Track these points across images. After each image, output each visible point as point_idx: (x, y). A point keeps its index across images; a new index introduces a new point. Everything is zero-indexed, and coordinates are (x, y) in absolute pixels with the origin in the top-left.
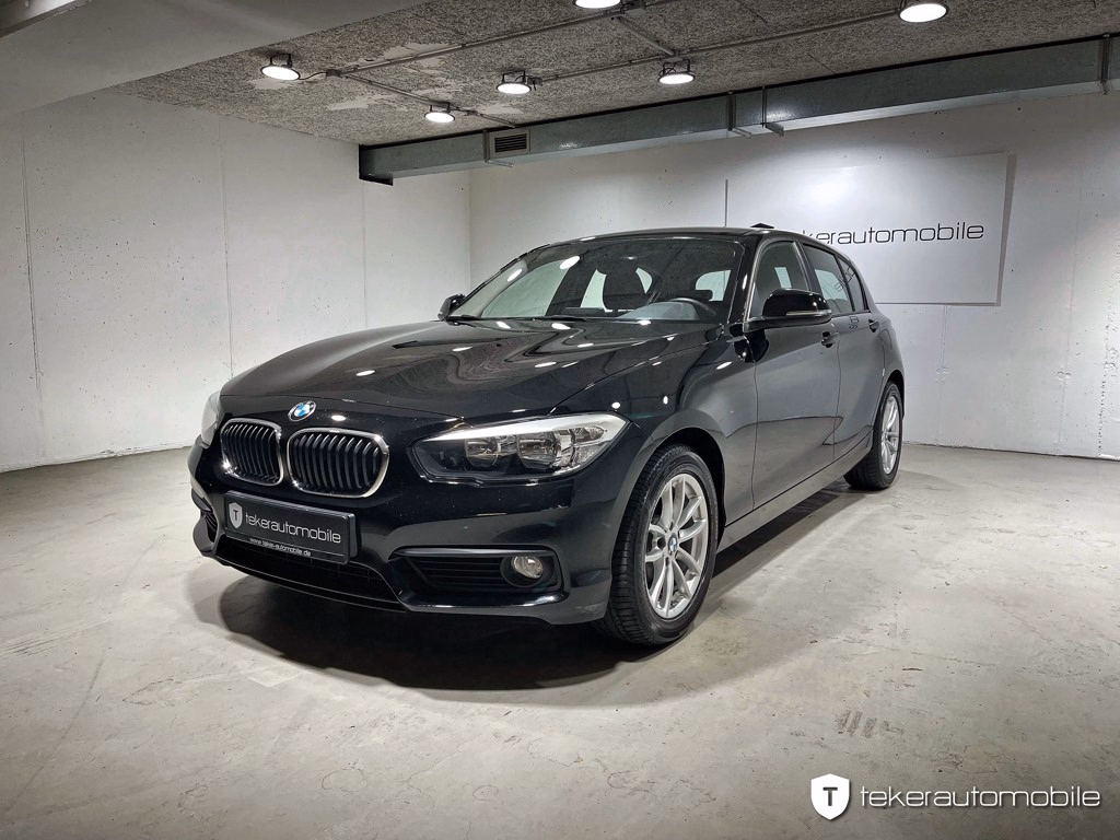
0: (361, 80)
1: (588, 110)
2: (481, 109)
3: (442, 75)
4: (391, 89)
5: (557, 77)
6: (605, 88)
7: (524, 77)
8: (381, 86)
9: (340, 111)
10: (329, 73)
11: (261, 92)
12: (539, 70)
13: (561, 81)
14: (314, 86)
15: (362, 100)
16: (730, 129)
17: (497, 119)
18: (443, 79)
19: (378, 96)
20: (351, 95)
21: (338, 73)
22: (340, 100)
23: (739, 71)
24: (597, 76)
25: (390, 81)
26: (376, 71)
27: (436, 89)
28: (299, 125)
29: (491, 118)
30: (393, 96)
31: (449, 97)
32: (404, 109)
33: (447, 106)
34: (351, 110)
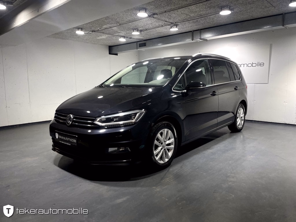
0: (101, 33)
2: (132, 37)
3: (119, 31)
4: (109, 34)
5: (146, 30)
7: (138, 30)
8: (106, 34)
9: (100, 39)
10: (92, 31)
11: (80, 36)
12: (141, 28)
14: (91, 34)
16: (193, 40)
18: (120, 31)
19: (107, 36)
20: (101, 36)
21: (95, 31)
22: (99, 37)
23: (191, 26)
24: (156, 29)
25: (108, 32)
26: (104, 31)
27: (120, 34)
28: (93, 42)
31: (124, 35)
32: (115, 38)
33: (124, 37)
34: (103, 39)
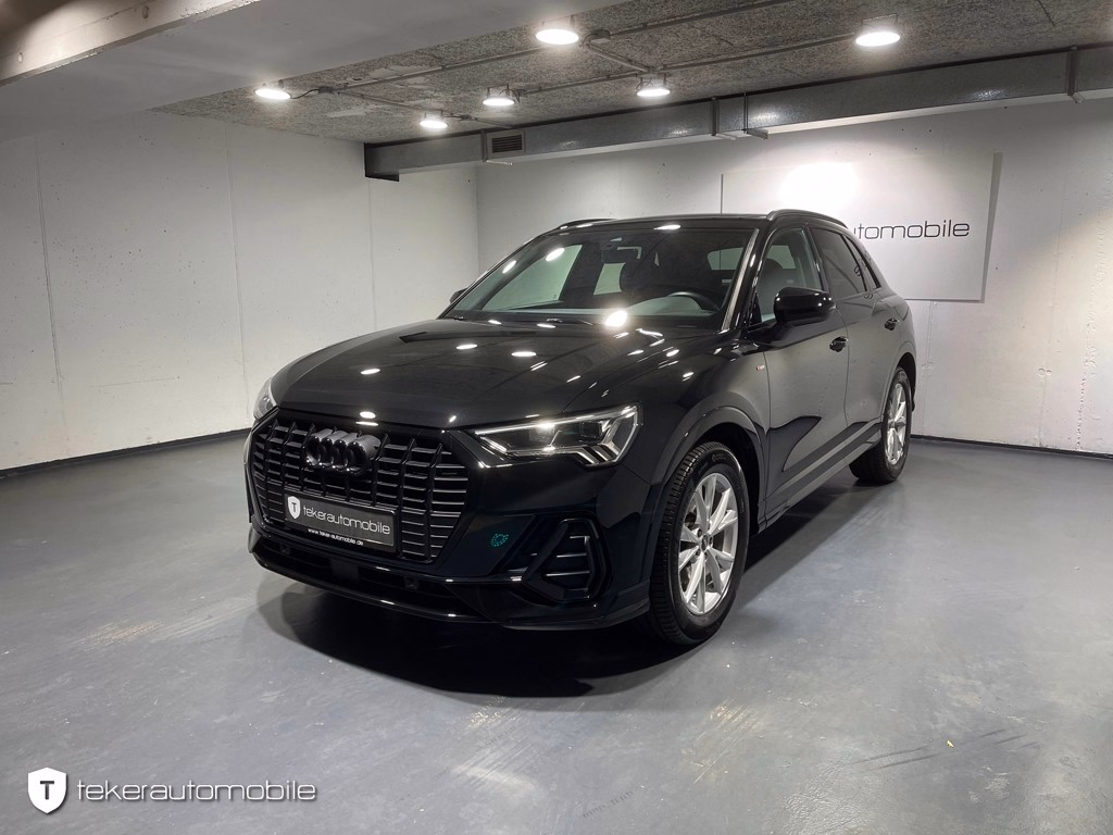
1: (579, 114)
2: (474, 114)
4: (383, 100)
5: (540, 90)
6: (590, 97)
7: (508, 90)
8: (373, 99)
9: (340, 118)
10: (321, 90)
12: (522, 84)
13: (547, 93)
15: (359, 110)
16: (714, 134)
17: (492, 122)
19: (373, 106)
20: (347, 106)
21: (330, 90)
22: (337, 109)
23: (717, 81)
24: (579, 87)
29: (486, 121)
30: (386, 106)
31: (442, 106)
32: (402, 116)
33: (441, 113)
34: (350, 117)
